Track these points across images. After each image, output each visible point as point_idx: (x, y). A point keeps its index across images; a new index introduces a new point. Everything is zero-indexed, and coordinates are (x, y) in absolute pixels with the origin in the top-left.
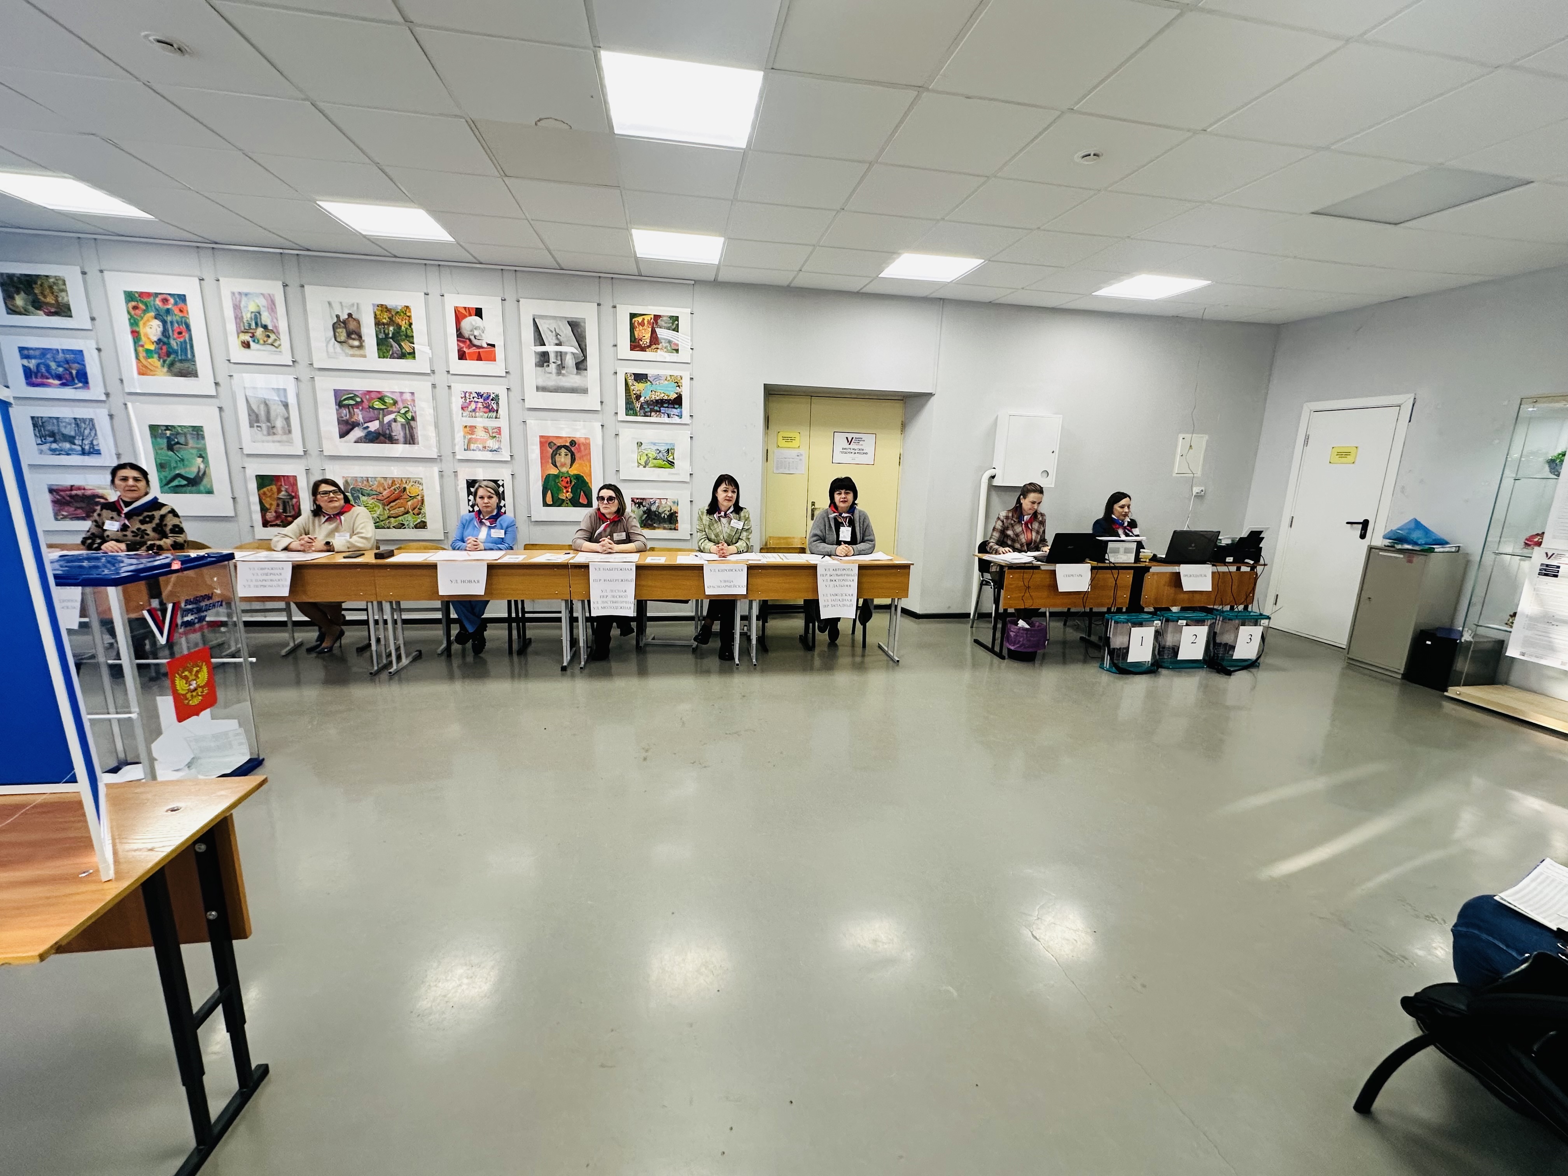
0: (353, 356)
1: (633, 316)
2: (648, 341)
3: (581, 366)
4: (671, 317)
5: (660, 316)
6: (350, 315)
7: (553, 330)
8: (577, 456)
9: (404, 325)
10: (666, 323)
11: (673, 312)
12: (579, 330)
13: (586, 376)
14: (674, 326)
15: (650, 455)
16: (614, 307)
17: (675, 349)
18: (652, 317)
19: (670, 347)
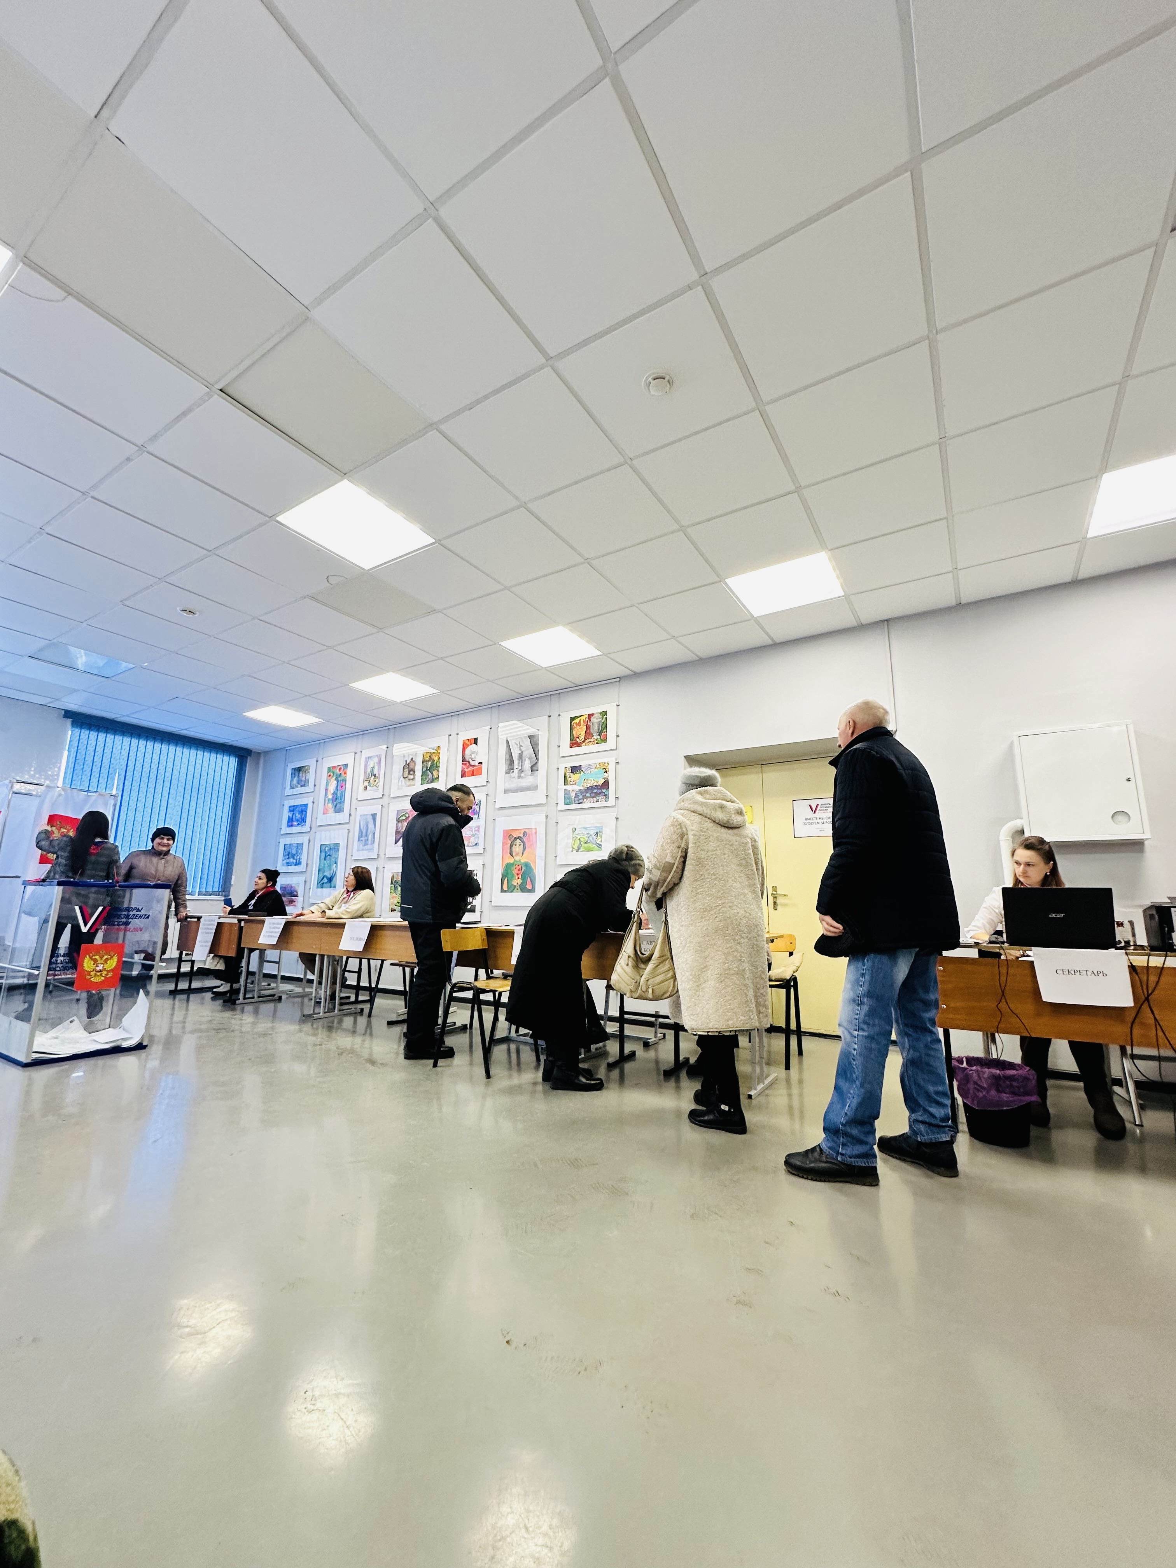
0: (410, 786)
1: (572, 719)
2: (583, 737)
3: (534, 768)
4: (601, 713)
5: (592, 715)
6: (412, 759)
7: (518, 743)
8: (527, 845)
9: (436, 759)
10: (597, 719)
11: (603, 709)
12: (535, 739)
13: (537, 776)
14: (604, 720)
15: (581, 839)
16: (559, 715)
17: (604, 740)
18: (587, 716)
19: (600, 739)
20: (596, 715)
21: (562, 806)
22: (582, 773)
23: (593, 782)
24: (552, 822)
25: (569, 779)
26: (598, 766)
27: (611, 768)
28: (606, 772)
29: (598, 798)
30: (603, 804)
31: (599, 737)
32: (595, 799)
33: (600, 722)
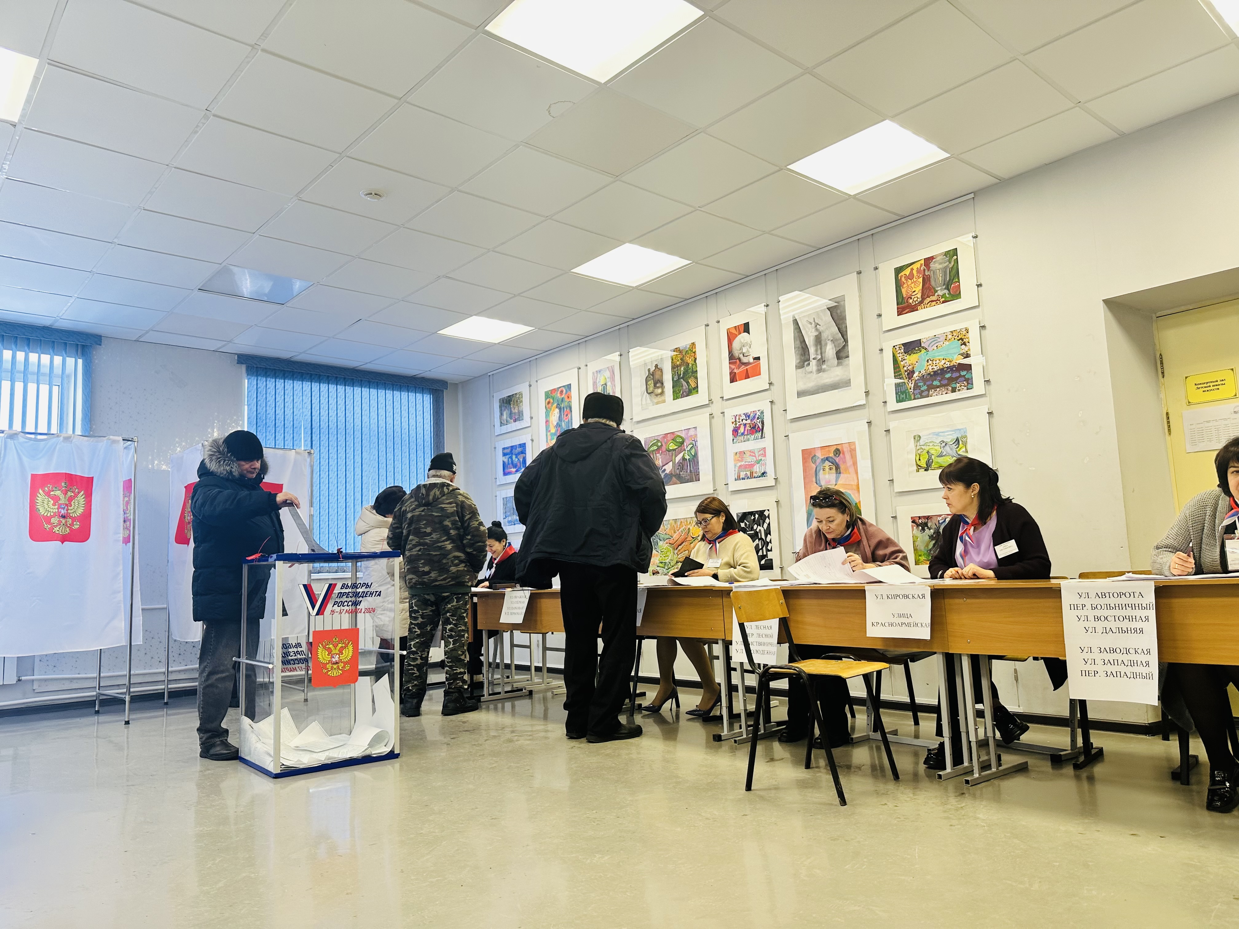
0: (657, 403)
1: (898, 270)
2: (919, 296)
4: (947, 254)
5: (932, 258)
6: (656, 366)
8: (842, 467)
9: (690, 361)
10: (940, 264)
11: (948, 246)
12: (839, 311)
14: (953, 263)
15: (932, 452)
16: (876, 268)
17: (956, 295)
18: (923, 262)
19: (949, 294)
20: (938, 259)
21: (893, 405)
22: (923, 351)
23: (943, 362)
24: (879, 431)
25: (902, 363)
26: (950, 336)
27: (974, 337)
28: (964, 344)
29: (954, 386)
30: (965, 393)
31: (946, 291)
32: (950, 388)
33: (946, 268)
